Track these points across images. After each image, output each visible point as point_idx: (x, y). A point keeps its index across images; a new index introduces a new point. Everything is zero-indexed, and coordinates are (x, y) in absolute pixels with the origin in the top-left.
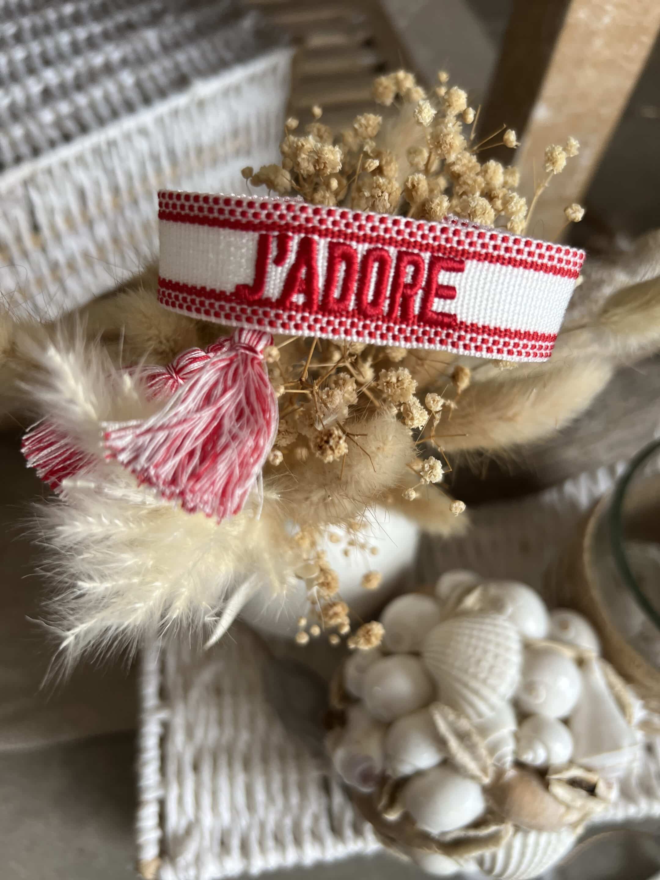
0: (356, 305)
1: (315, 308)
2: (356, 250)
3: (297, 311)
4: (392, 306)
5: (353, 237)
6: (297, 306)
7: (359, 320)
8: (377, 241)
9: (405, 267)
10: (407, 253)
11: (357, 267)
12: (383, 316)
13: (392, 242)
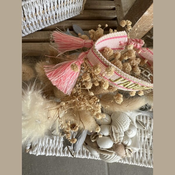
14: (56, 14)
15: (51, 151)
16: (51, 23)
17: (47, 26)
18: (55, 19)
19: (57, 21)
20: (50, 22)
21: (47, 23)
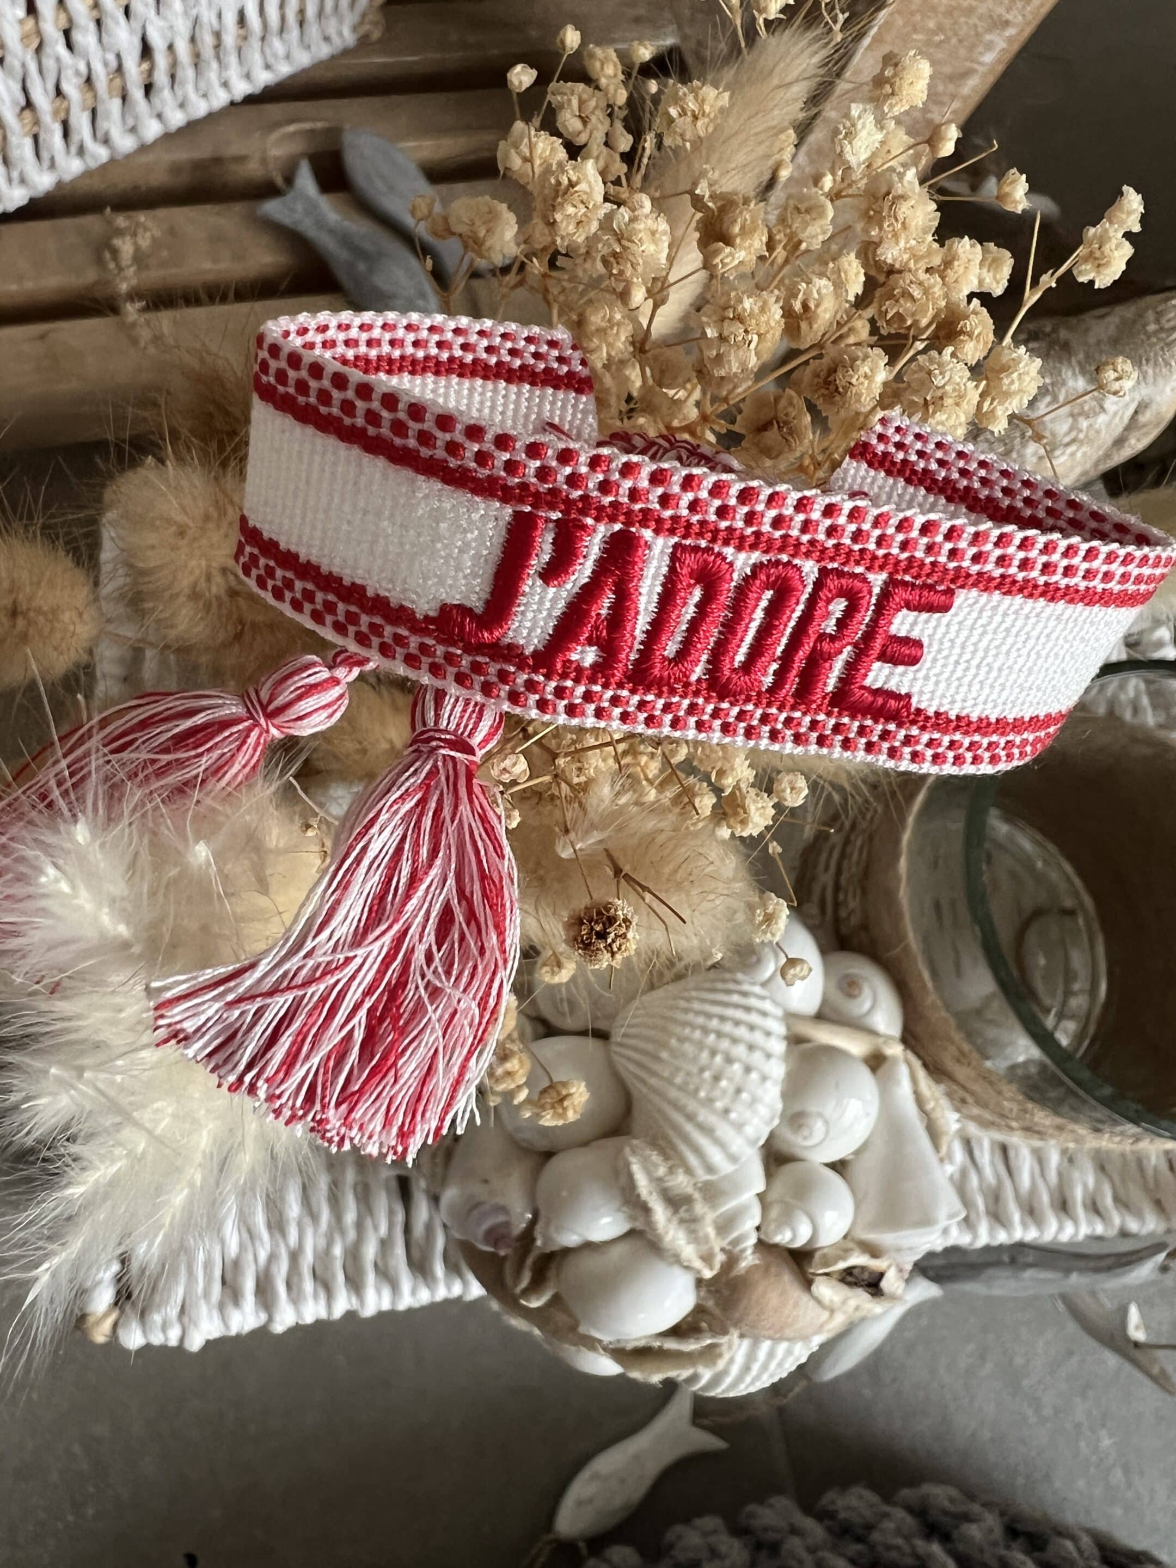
0: (708, 672)
1: (618, 675)
2: (731, 564)
3: (577, 681)
4: (780, 676)
5: (730, 536)
6: (579, 669)
7: (707, 700)
8: (781, 550)
9: (829, 601)
10: (839, 573)
11: (726, 596)
12: (759, 694)
13: (814, 549)
14: (146, 51)
15: (308, 1285)
16: (106, 141)
17: (72, 167)
18: (137, 94)
19: (159, 116)
20: (102, 125)
21: (75, 138)
